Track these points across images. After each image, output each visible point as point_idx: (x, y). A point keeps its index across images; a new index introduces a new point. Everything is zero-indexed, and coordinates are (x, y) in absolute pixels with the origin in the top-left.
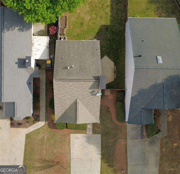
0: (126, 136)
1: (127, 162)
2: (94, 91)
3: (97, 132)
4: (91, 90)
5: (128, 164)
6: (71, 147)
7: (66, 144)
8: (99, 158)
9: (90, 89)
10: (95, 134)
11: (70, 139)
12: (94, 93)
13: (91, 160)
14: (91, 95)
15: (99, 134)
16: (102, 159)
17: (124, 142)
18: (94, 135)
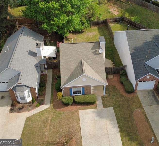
0: (141, 104)
1: (152, 129)
2: (96, 51)
3: (108, 106)
4: (94, 50)
5: (155, 132)
6: (81, 123)
7: (75, 120)
8: (117, 132)
9: (92, 49)
10: (107, 107)
11: (79, 115)
12: (97, 53)
13: (108, 135)
14: (94, 55)
15: (111, 107)
16: (121, 132)
17: (141, 110)
18: (106, 109)
